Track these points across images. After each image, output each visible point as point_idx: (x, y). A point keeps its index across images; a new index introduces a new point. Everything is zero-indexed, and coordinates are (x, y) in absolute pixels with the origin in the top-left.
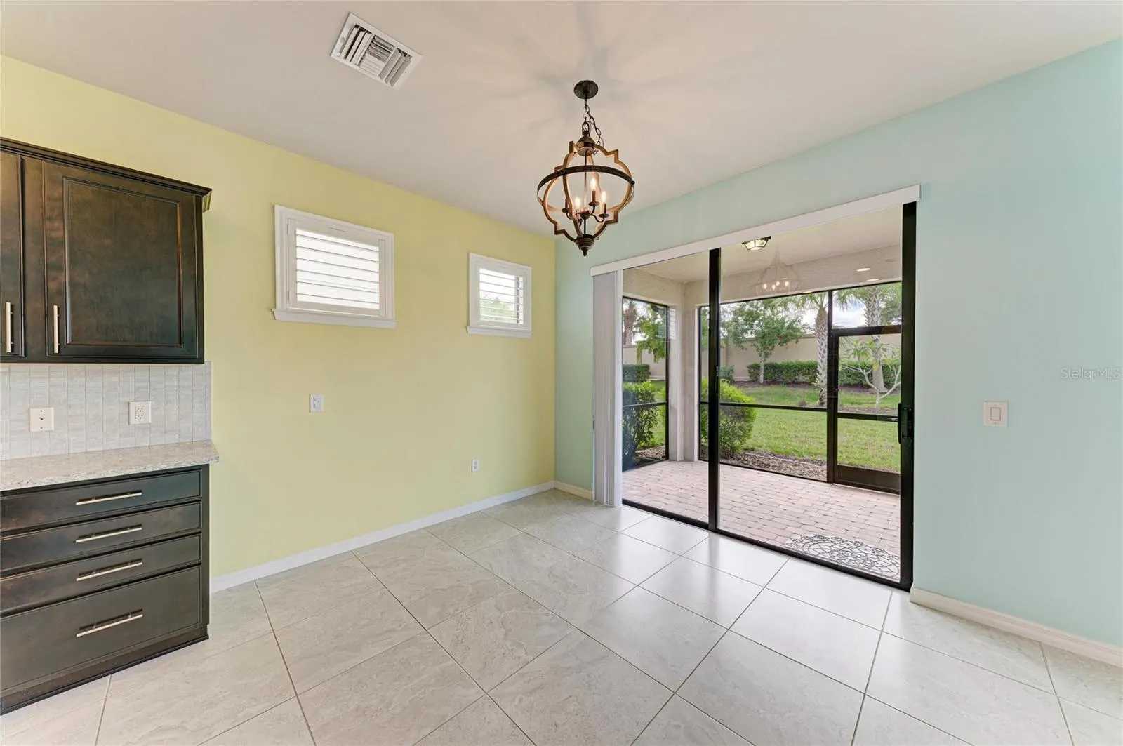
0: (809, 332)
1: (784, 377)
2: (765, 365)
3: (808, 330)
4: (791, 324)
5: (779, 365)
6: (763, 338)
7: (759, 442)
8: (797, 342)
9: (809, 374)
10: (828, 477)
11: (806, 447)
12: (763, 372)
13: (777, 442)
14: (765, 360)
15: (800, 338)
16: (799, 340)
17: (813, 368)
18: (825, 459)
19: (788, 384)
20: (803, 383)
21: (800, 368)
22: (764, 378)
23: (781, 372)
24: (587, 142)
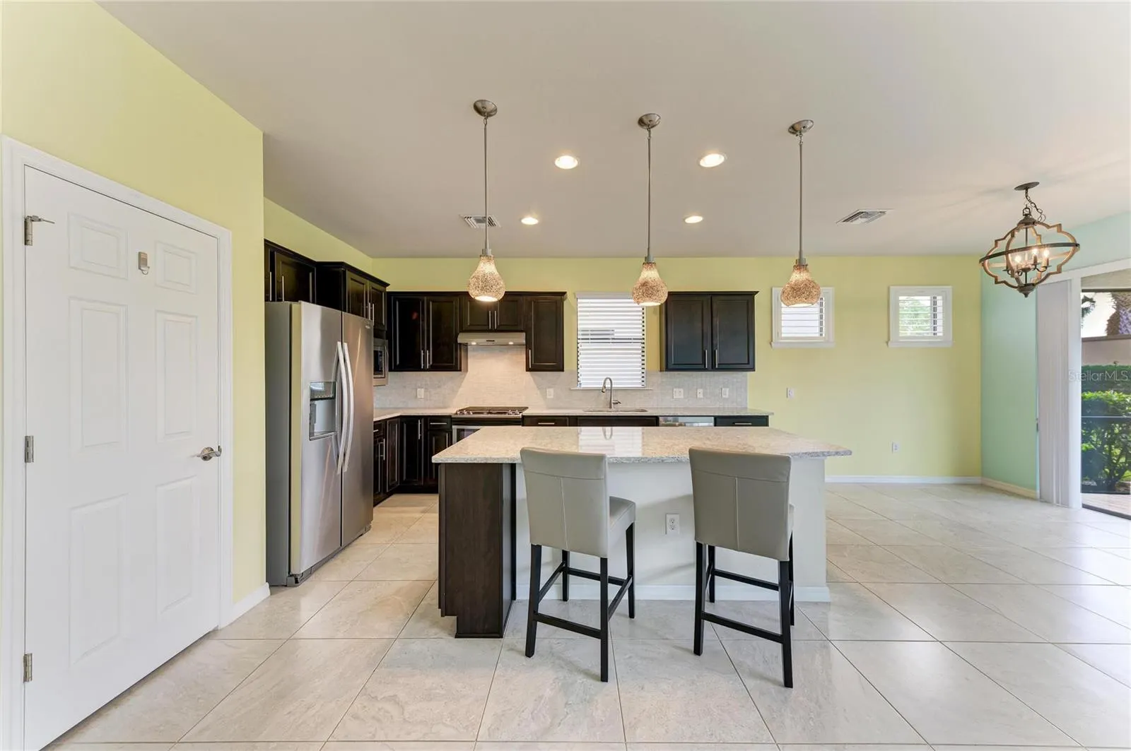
24: (1027, 222)
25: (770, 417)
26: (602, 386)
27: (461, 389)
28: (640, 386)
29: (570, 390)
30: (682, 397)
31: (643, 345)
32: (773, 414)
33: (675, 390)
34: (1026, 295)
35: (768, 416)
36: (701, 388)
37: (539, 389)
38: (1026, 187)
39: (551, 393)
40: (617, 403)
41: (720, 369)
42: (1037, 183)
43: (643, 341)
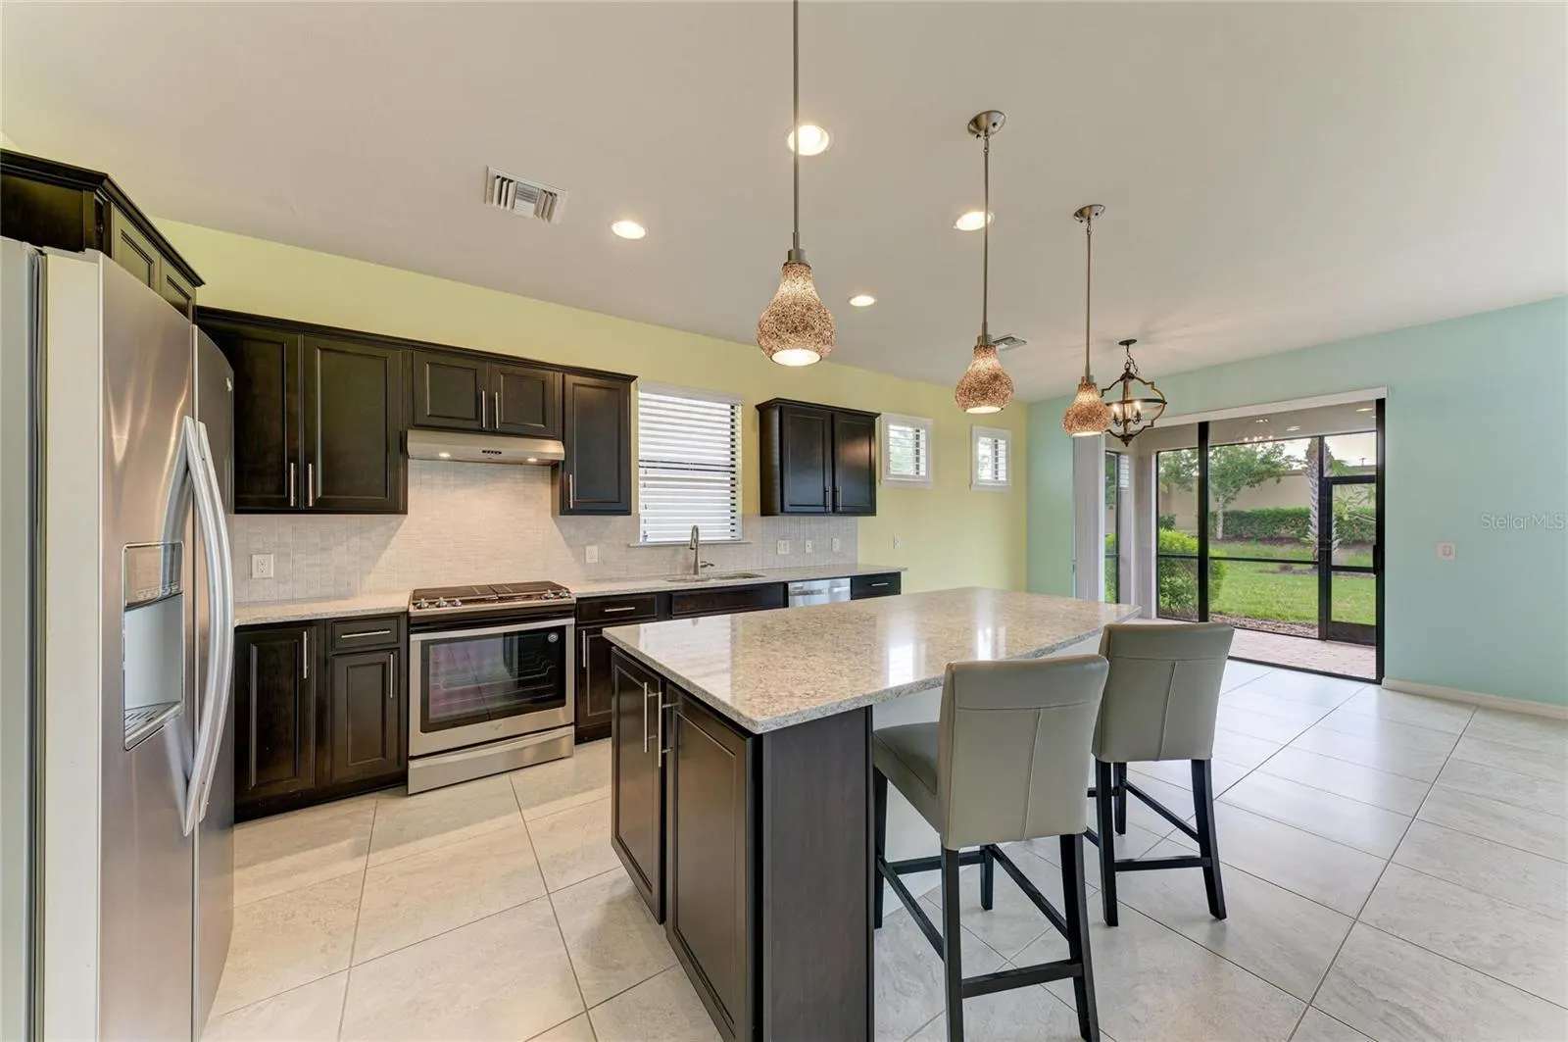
0: (1296, 467)
1: (1256, 531)
2: (1225, 514)
3: (1295, 464)
4: (1265, 457)
5: (1246, 513)
6: (1222, 476)
7: (1227, 606)
8: (1278, 482)
9: (1296, 525)
10: (1320, 636)
11: (1290, 612)
12: (1221, 524)
13: (1253, 607)
14: (1224, 507)
15: (1284, 475)
16: (1283, 478)
17: (1302, 517)
18: (1316, 623)
19: (1261, 540)
20: (1287, 539)
21: (1280, 518)
22: (1224, 532)
23: (1251, 524)
24: (1128, 376)
25: (903, 575)
26: (689, 539)
27: (388, 553)
28: (729, 538)
29: (629, 546)
30: (788, 552)
31: (733, 476)
32: (905, 569)
33: (779, 542)
34: (1127, 445)
35: (900, 573)
36: (809, 539)
37: (570, 547)
38: (1127, 343)
39: (593, 553)
40: (705, 566)
41: (845, 513)
42: (1135, 341)
43: (732, 469)
